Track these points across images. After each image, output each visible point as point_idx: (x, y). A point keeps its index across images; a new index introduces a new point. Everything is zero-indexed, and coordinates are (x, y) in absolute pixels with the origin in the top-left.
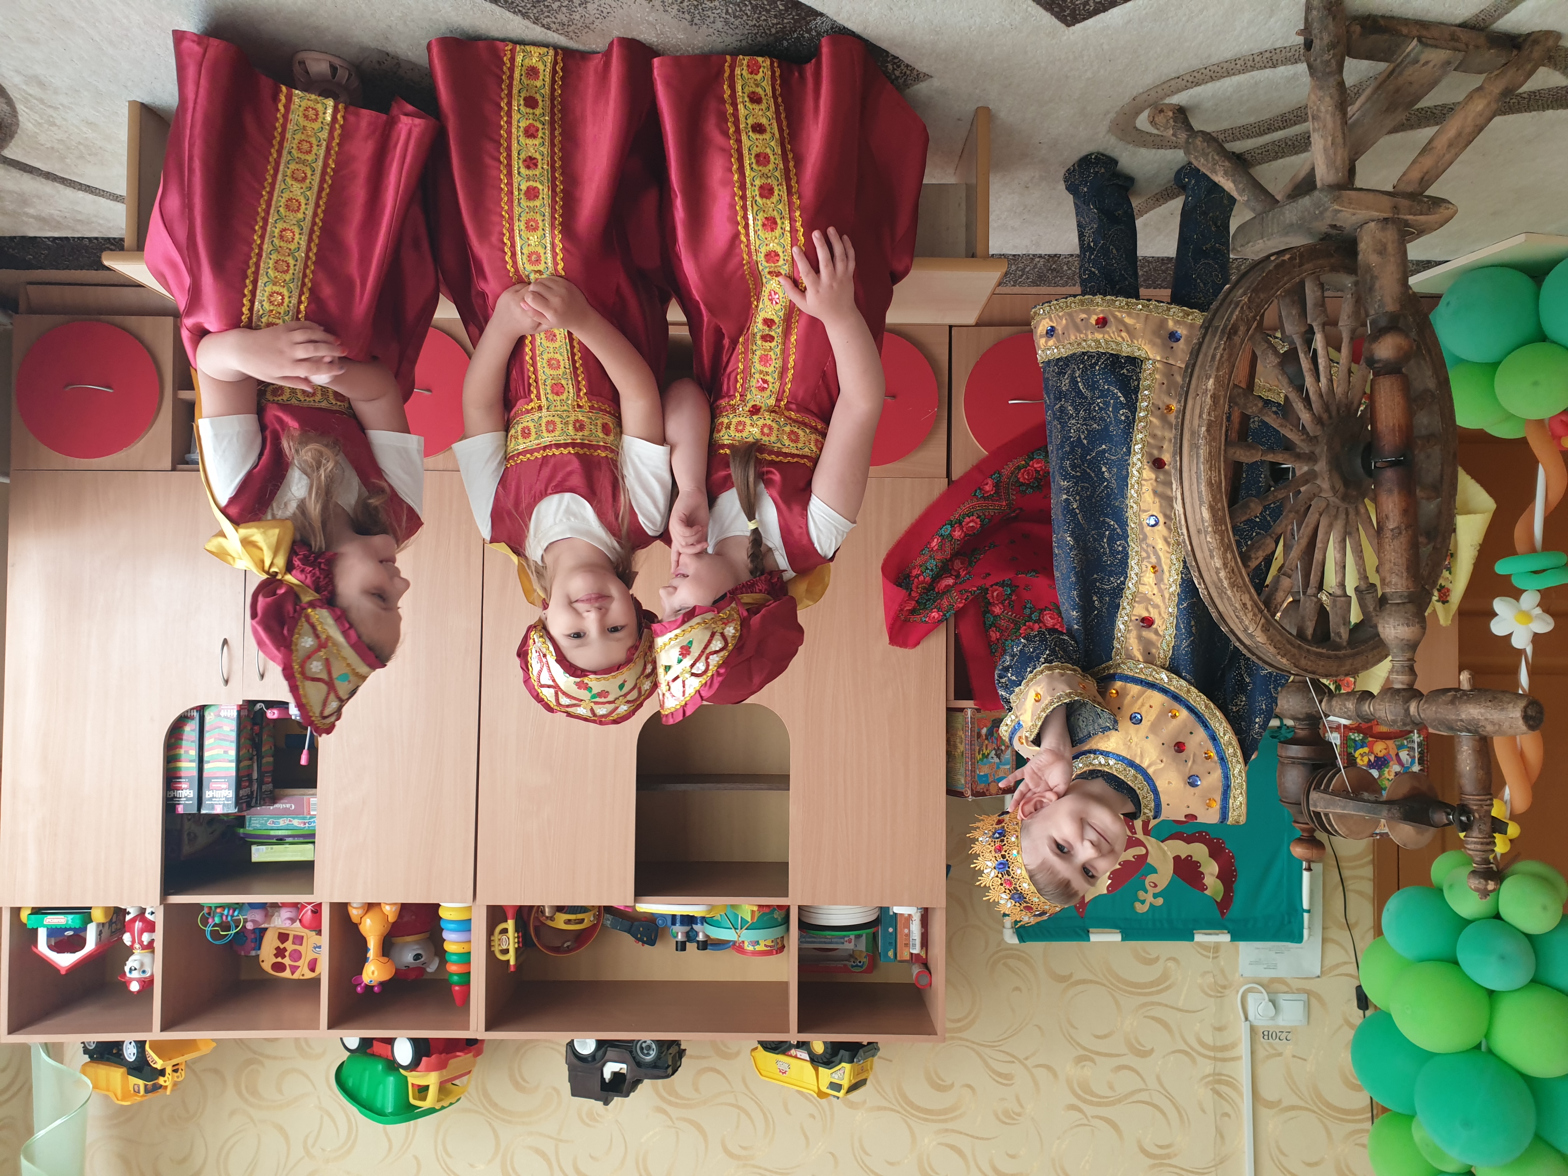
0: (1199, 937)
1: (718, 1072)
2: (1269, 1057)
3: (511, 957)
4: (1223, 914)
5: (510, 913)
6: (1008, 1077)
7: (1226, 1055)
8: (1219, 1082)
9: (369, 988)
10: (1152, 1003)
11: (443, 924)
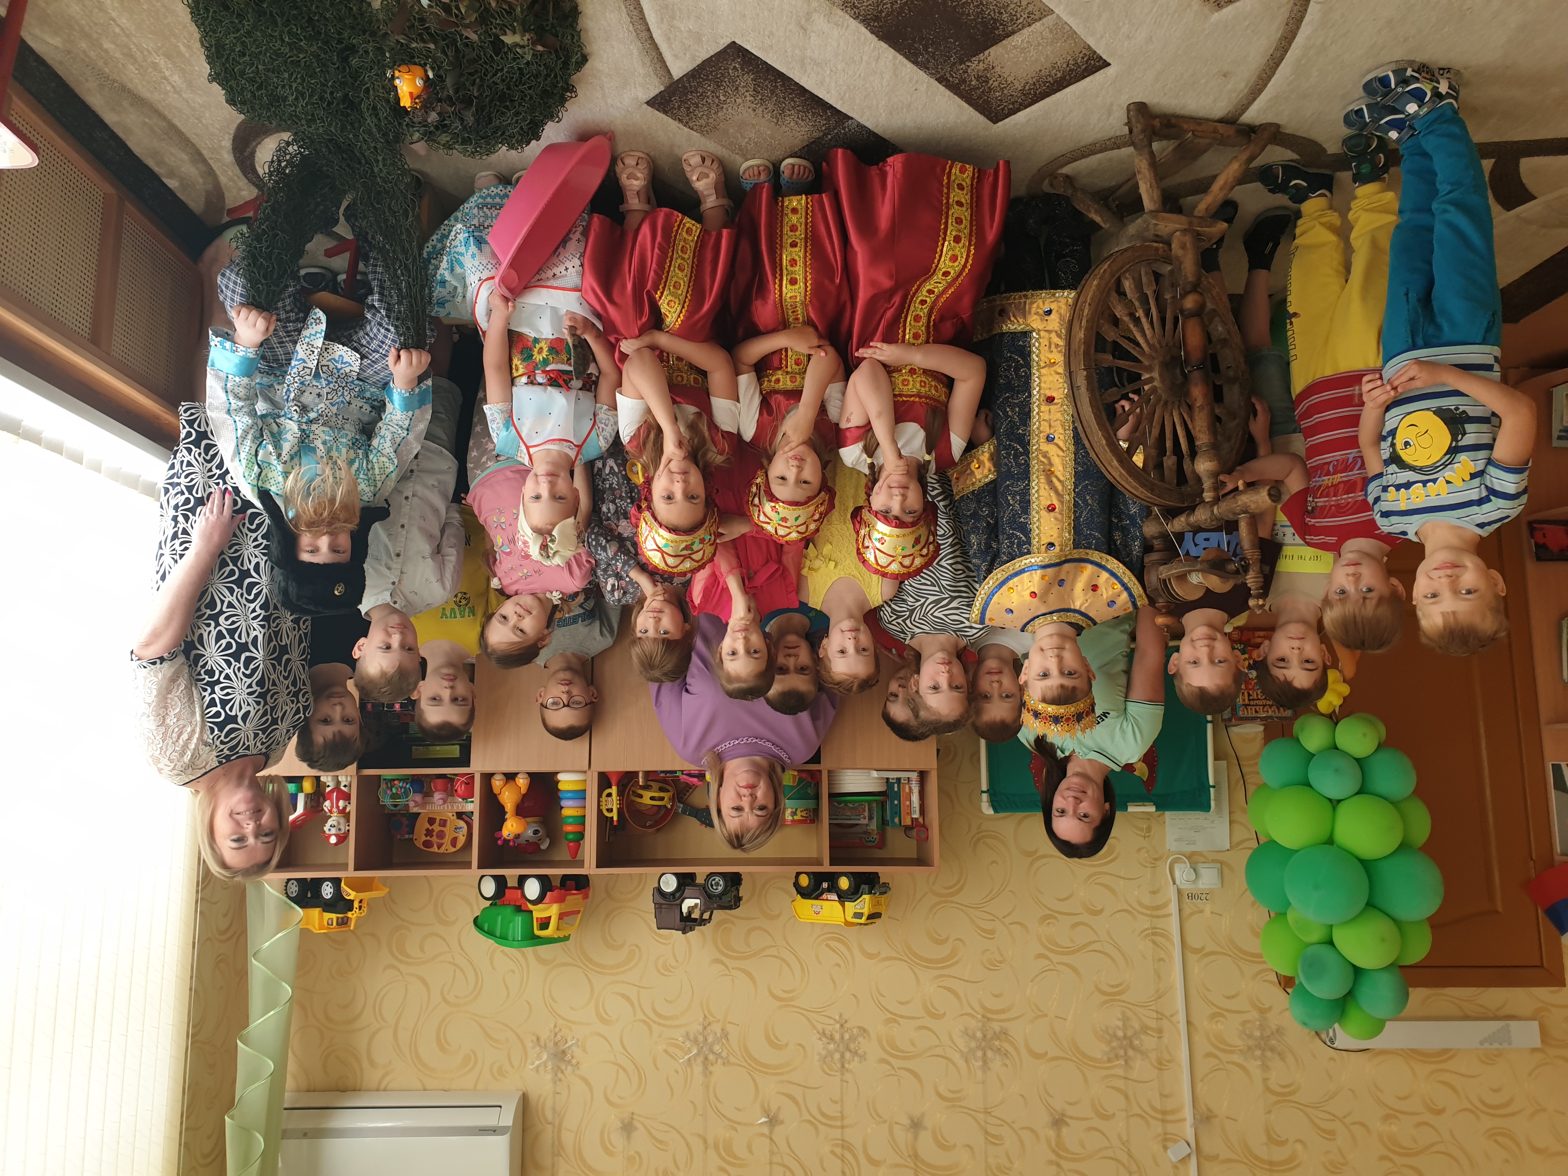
0: (1131, 809)
1: (765, 930)
2: (1192, 914)
3: (615, 815)
4: (1149, 791)
5: (614, 781)
6: (992, 932)
7: (1160, 913)
8: (1154, 934)
9: (506, 841)
10: (1101, 873)
11: (561, 795)
